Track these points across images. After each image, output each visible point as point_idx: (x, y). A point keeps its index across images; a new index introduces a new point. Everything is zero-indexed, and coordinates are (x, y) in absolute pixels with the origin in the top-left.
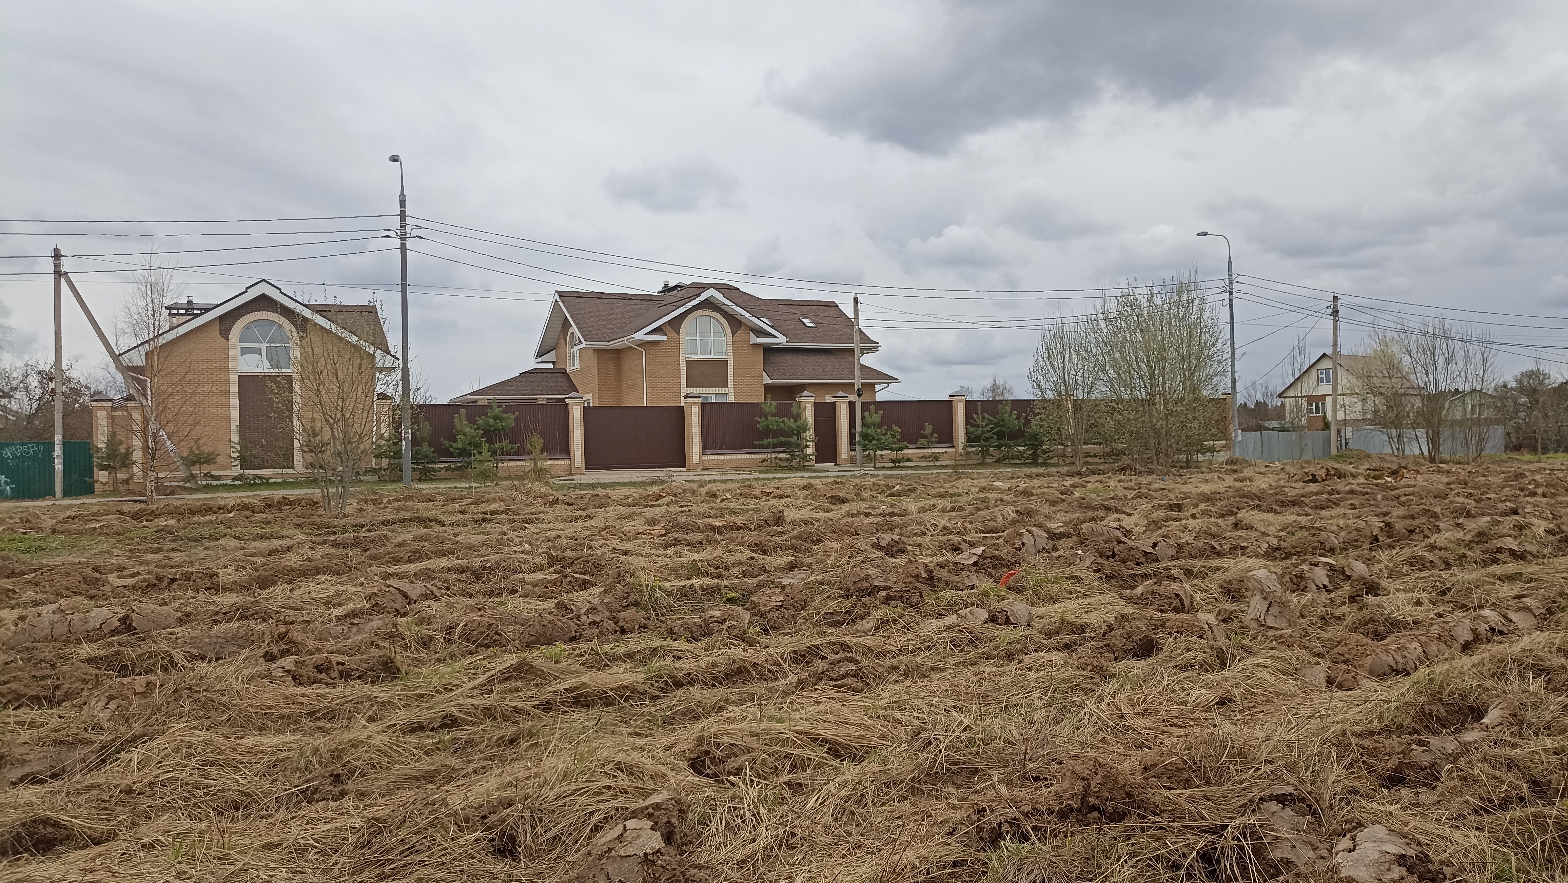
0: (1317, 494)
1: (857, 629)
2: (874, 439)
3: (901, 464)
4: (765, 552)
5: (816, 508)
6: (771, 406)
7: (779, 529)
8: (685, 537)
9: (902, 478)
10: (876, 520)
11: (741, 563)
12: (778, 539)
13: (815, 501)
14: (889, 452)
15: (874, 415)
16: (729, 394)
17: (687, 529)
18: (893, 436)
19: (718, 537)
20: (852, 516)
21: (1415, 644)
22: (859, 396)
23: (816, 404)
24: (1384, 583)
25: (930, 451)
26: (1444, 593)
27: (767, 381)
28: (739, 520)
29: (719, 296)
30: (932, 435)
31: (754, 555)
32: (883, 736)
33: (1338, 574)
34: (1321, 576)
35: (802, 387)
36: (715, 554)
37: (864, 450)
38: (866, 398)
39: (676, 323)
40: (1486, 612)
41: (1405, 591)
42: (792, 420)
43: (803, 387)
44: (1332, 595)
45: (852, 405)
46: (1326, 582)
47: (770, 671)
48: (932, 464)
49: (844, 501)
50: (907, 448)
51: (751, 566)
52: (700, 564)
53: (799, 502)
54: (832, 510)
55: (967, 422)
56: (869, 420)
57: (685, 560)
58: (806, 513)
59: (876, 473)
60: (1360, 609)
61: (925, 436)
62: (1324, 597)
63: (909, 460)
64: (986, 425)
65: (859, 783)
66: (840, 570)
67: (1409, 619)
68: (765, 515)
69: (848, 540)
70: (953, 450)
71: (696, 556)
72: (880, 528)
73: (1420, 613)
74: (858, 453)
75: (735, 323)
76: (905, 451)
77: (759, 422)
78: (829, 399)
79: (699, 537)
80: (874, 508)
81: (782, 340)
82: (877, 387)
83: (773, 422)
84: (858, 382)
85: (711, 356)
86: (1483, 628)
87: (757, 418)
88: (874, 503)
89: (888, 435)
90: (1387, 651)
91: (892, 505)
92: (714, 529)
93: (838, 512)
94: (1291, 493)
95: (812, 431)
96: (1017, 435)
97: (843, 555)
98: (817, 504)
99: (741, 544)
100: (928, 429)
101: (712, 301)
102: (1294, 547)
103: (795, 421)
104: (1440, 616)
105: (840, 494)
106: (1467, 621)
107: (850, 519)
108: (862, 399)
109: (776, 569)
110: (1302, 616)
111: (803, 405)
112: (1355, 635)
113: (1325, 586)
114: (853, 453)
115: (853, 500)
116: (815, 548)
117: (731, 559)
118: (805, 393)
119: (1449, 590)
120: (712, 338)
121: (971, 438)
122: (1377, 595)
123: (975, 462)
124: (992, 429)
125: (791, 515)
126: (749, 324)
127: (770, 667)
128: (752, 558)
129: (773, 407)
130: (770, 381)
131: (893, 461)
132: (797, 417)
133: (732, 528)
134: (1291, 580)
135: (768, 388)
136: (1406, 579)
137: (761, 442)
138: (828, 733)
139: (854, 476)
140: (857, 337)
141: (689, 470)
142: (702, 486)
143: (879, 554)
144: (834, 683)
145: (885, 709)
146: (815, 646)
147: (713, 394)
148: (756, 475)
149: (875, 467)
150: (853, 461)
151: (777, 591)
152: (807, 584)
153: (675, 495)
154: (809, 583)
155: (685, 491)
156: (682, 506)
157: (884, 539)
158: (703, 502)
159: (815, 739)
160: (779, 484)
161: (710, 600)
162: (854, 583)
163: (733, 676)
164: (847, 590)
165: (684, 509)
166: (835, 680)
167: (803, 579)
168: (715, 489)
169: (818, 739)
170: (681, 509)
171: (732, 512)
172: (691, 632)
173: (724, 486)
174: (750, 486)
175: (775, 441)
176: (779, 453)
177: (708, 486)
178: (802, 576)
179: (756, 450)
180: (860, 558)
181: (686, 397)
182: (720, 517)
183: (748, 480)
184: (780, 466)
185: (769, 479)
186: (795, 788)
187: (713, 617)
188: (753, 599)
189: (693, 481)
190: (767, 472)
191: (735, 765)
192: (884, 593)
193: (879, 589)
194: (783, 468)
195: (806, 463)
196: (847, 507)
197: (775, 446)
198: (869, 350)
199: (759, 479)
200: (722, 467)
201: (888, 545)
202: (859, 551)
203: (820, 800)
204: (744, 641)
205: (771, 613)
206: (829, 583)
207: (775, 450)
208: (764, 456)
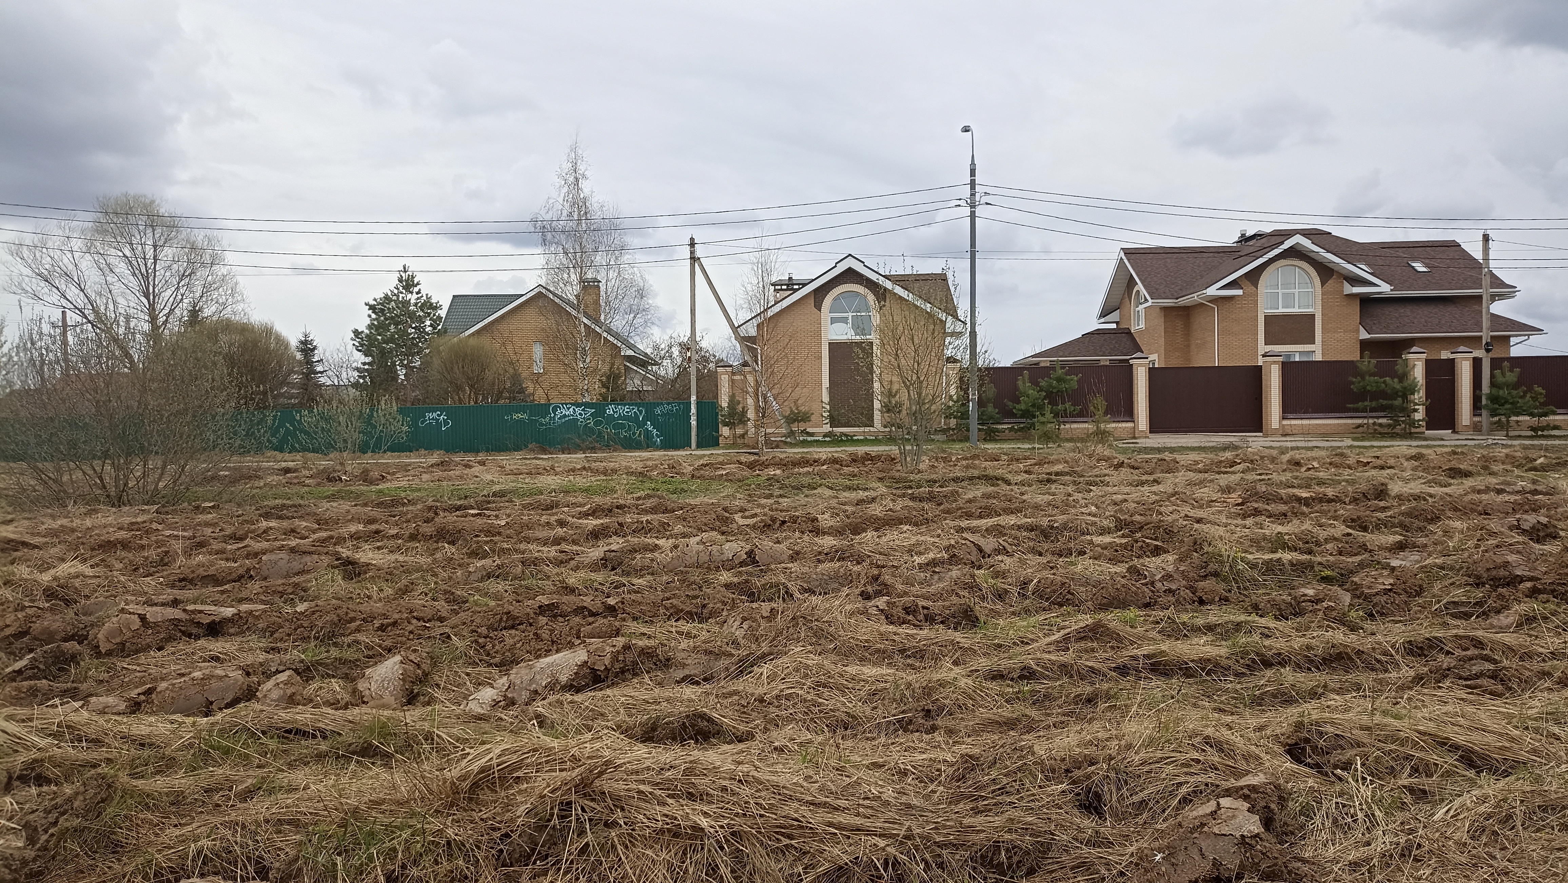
1: (1491, 624)
2: (1506, 402)
3: (1546, 433)
4: (1365, 529)
5: (1429, 482)
6: (1369, 363)
7: (1382, 504)
8: (1267, 507)
9: (1546, 450)
10: (1512, 498)
11: (1335, 539)
12: (1382, 515)
13: (1428, 473)
14: (1528, 418)
15: (1508, 374)
16: (1316, 352)
17: (1268, 498)
18: (1534, 399)
19: (1304, 509)
20: (1479, 492)
22: (1488, 351)
23: (1428, 363)
27: (1364, 335)
28: (1330, 492)
29: (1306, 243)
31: (1350, 531)
32: (1534, 751)
35: (1407, 344)
36: (1303, 528)
37: (1492, 416)
38: (1497, 353)
39: (1254, 276)
42: (1396, 380)
43: (1410, 342)
45: (1477, 363)
47: (1378, 661)
49: (1467, 474)
50: (1555, 413)
51: (1347, 543)
52: (1286, 537)
53: (1405, 474)
54: (1450, 485)
56: (1500, 379)
57: (1267, 532)
58: (1415, 487)
59: (1510, 442)
63: (1556, 428)
65: (1505, 800)
66: (1466, 555)
68: (1363, 487)
69: (1477, 520)
71: (1280, 529)
72: (1516, 508)
74: (1485, 418)
75: (1325, 271)
76: (1551, 417)
77: (1353, 383)
78: (1445, 355)
79: (1283, 508)
80: (1508, 484)
81: (1384, 288)
82: (1513, 341)
83: (1372, 382)
84: (1486, 335)
85: (1296, 310)
87: (1351, 378)
88: (1508, 479)
89: (1527, 398)
91: (1534, 482)
92: (1299, 500)
93: (1457, 488)
95: (1422, 393)
97: (1472, 537)
98: (1431, 477)
99: (1335, 518)
101: (1299, 248)
103: (1401, 381)
105: (1462, 467)
107: (1476, 497)
108: (1491, 355)
109: (1380, 548)
111: (1411, 364)
114: (1477, 419)
115: (1479, 474)
116: (1431, 527)
117: (1322, 535)
118: (1414, 349)
120: (1297, 290)
125: (1395, 488)
126: (1343, 272)
127: (1378, 657)
128: (1349, 535)
129: (1371, 366)
130: (1369, 336)
131: (1533, 429)
132: (1403, 376)
133: (1321, 500)
135: (1365, 345)
137: (1356, 406)
138: (1460, 739)
139: (1479, 446)
140: (1486, 281)
141: (1266, 436)
142: (1283, 453)
143: (1520, 539)
144: (1464, 683)
145: (1536, 719)
146: (1435, 638)
147: (1297, 351)
148: (1349, 442)
149: (1507, 436)
150: (1476, 428)
151: (1385, 573)
152: (1422, 567)
153: (1252, 462)
154: (1425, 566)
155: (1262, 458)
156: (1260, 474)
157: (1526, 520)
158: (1284, 471)
159: (1443, 743)
160: (1378, 454)
161: (1300, 577)
162: (1488, 570)
163: (1332, 662)
164: (1478, 577)
165: (1263, 477)
166: (1466, 679)
167: (1417, 562)
168: (1298, 456)
169: (1445, 744)
170: (1259, 477)
171: (1321, 483)
172: (1280, 609)
173: (1310, 454)
174: (1342, 455)
175: (1374, 404)
176: (1378, 418)
177: (1291, 453)
178: (1417, 558)
179: (1350, 414)
180: (1492, 542)
181: (1264, 356)
182: (1306, 487)
183: (1339, 447)
184: (1380, 434)
185: (1365, 447)
186: (1419, 795)
187: (1305, 595)
188: (1355, 579)
189: (1271, 447)
190: (1363, 439)
191: (1344, 758)
192: (1529, 584)
193: (1522, 579)
194: (1383, 436)
195: (1413, 430)
196: (1469, 483)
197: (1373, 410)
198: (1502, 297)
199: (1351, 447)
200: (1306, 433)
201: (1533, 528)
202: (1492, 534)
203: (1452, 813)
204: (1344, 625)
205: (1378, 597)
206: (1452, 568)
207: (1374, 414)
208: (1359, 421)
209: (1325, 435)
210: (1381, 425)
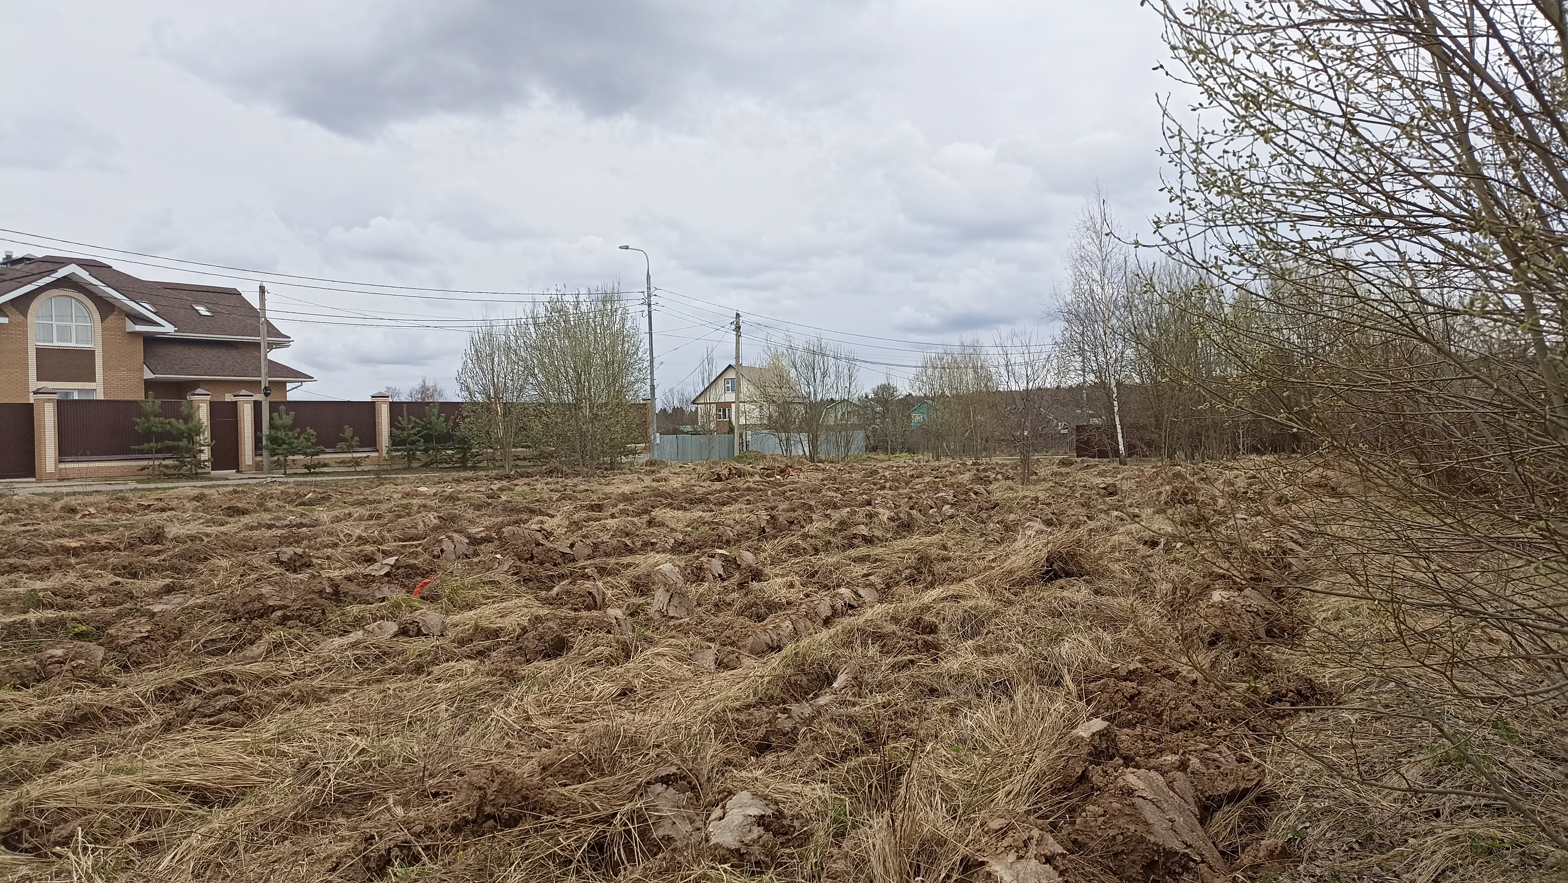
0: (720, 491)
1: (244, 656)
2: (284, 443)
3: (317, 470)
4: (134, 576)
5: (208, 521)
6: (154, 404)
7: (156, 547)
8: (25, 562)
9: (316, 486)
10: (279, 532)
11: (100, 589)
12: (155, 560)
13: (208, 513)
14: (302, 457)
15: (284, 416)
16: (97, 389)
17: (29, 553)
18: (306, 439)
19: (73, 560)
20: (252, 528)
21: (788, 623)
22: (266, 395)
23: (212, 404)
24: (767, 570)
25: (350, 455)
26: (813, 575)
27: (148, 375)
28: (103, 539)
29: (83, 274)
30: (352, 438)
31: (118, 579)
32: (264, 773)
33: (731, 563)
34: (717, 565)
35: (193, 385)
36: (65, 581)
37: (272, 455)
38: (275, 397)
39: (22, 304)
40: (842, 590)
41: (782, 576)
42: (181, 421)
43: (196, 384)
44: (726, 583)
45: (257, 405)
46: (721, 572)
47: (126, 714)
48: (352, 469)
49: (244, 512)
50: (324, 452)
51: (114, 592)
52: (41, 594)
53: (185, 515)
54: (227, 523)
55: (392, 424)
56: (278, 422)
57: (21, 590)
58: (193, 528)
59: (286, 480)
60: (746, 595)
61: (344, 440)
62: (719, 586)
63: (325, 465)
64: (413, 428)
65: (229, 830)
66: (229, 590)
67: (784, 601)
68: (138, 532)
69: (241, 557)
70: (376, 454)
71: (38, 585)
72: (284, 541)
73: (793, 595)
74: (265, 458)
75: (105, 306)
76: (322, 456)
77: (138, 424)
78: (229, 398)
79: (46, 560)
80: (279, 519)
81: (168, 329)
82: (289, 386)
83: (157, 423)
84: (264, 380)
85: (73, 344)
86: (839, 604)
87: (134, 419)
88: (281, 514)
89: (302, 439)
90: (765, 631)
91: (302, 515)
92: (67, 550)
93: (233, 526)
94: (700, 491)
95: (207, 434)
96: (445, 439)
97: (235, 573)
98: (209, 517)
99: (104, 567)
100: (348, 432)
101: (74, 278)
102: (697, 541)
103: (186, 423)
104: (807, 596)
105: (239, 505)
106: (827, 598)
107: (247, 533)
108: (269, 399)
109: (147, 595)
110: (699, 605)
111: (195, 405)
112: (741, 619)
113: (720, 576)
114: (259, 459)
115: (255, 511)
116: (200, 566)
117: (87, 586)
118: (199, 391)
119: (817, 572)
120: (74, 324)
121: (395, 442)
122: (760, 581)
123: (400, 467)
124: (419, 432)
125: (173, 530)
126: (125, 309)
127: (128, 710)
128: (117, 583)
129: (156, 407)
130: (152, 376)
131: (307, 467)
132: (188, 418)
133: (92, 549)
134: (692, 571)
135: (149, 385)
136: (785, 564)
137: (141, 447)
138: (193, 780)
139: (259, 484)
140: (263, 329)
141: (40, 481)
142: (57, 500)
143: (277, 570)
144: (208, 720)
145: (269, 742)
146: (187, 680)
147: (75, 389)
148: (133, 485)
149: (285, 474)
150: (258, 467)
151: (143, 620)
152: (183, 609)
153: (17, 512)
154: (187, 608)
155: (31, 506)
156: (25, 525)
157: (285, 553)
158: (55, 519)
159: (177, 788)
160: (162, 496)
161: (50, 637)
162: (244, 604)
163: (75, 725)
164: (235, 612)
165: (28, 528)
166: (210, 716)
167: (180, 604)
168: (73, 502)
169: (179, 787)
170: (23, 528)
171: (97, 530)
172: (21, 678)
173: (87, 499)
174: (124, 499)
175: (159, 445)
176: (164, 459)
177: (66, 499)
178: (180, 600)
179: (134, 456)
180: (254, 576)
181: (35, 393)
182: (80, 536)
183: (121, 491)
184: (165, 475)
185: (149, 490)
186: (147, 848)
187: (53, 656)
188: (110, 631)
189: (44, 494)
190: (148, 481)
191: (65, 833)
192: (279, 613)
193: (274, 609)
194: (169, 477)
195: (199, 471)
196: (246, 520)
197: (158, 451)
198: (279, 345)
199: (135, 489)
200: (84, 476)
201: (290, 559)
202: (253, 569)
203: (177, 858)
204: (94, 682)
205: (134, 646)
206: (212, 606)
207: (157, 456)
208: (145, 463)
209: (108, 478)
210: (166, 466)
